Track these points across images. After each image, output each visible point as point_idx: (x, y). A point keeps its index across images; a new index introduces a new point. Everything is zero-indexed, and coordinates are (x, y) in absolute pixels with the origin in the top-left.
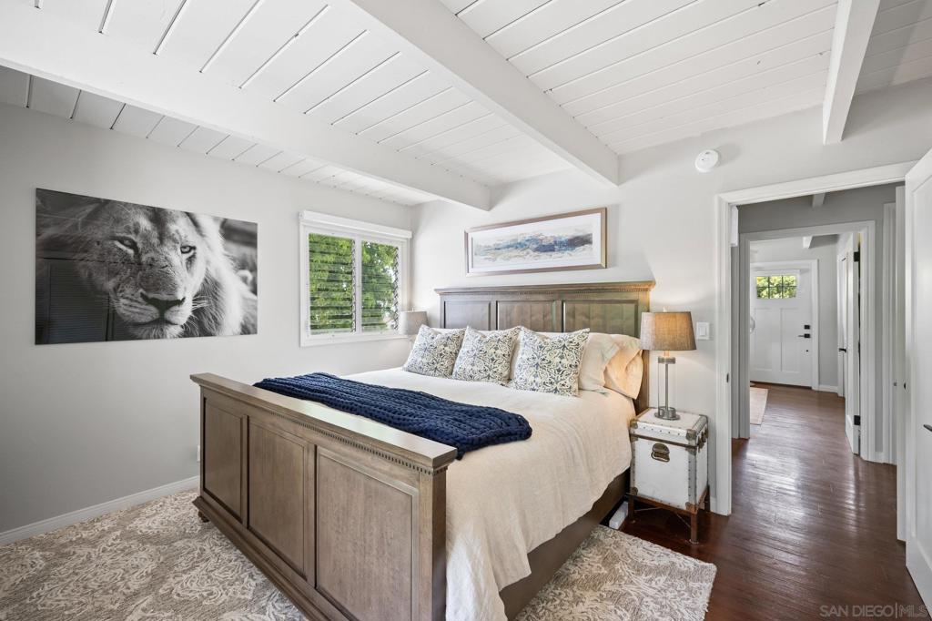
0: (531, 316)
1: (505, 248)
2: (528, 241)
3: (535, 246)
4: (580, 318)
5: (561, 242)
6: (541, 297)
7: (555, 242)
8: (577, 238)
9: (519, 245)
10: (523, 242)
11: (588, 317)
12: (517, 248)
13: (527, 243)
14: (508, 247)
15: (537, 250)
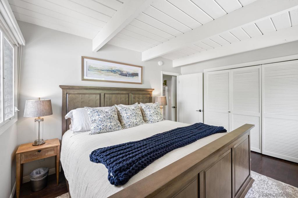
0: (120, 99)
1: (106, 70)
2: (117, 70)
3: (120, 73)
4: (137, 99)
5: (129, 74)
6: (124, 92)
7: (127, 73)
8: (134, 73)
9: (114, 71)
10: (115, 70)
11: (139, 99)
12: (112, 72)
13: (117, 71)
14: (108, 71)
15: (120, 74)
